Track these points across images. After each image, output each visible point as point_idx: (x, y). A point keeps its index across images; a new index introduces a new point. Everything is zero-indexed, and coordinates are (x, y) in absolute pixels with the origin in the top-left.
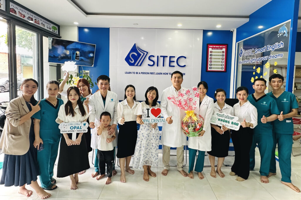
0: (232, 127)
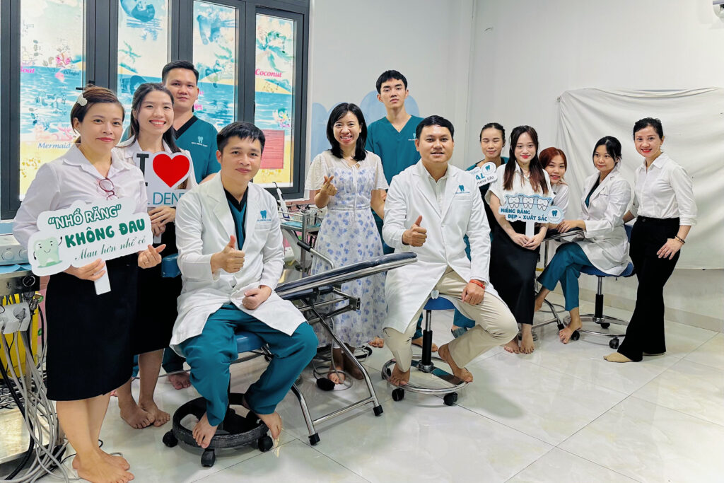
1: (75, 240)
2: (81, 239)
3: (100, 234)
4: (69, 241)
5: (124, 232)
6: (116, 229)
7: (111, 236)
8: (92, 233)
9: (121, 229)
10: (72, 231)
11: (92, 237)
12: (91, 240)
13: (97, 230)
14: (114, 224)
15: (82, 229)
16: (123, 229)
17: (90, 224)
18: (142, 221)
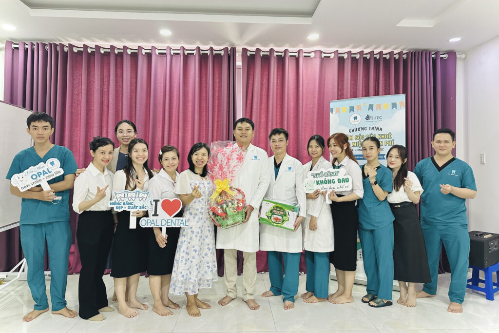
0: (341, 187)
1: (320, 182)
2: (322, 182)
3: (330, 182)
4: (318, 183)
5: (339, 182)
6: (336, 180)
7: (334, 183)
8: (325, 181)
9: (338, 181)
10: (319, 179)
11: (326, 182)
12: (326, 184)
13: (328, 180)
14: (336, 178)
15: (323, 179)
16: (339, 181)
17: (326, 178)
18: (348, 178)
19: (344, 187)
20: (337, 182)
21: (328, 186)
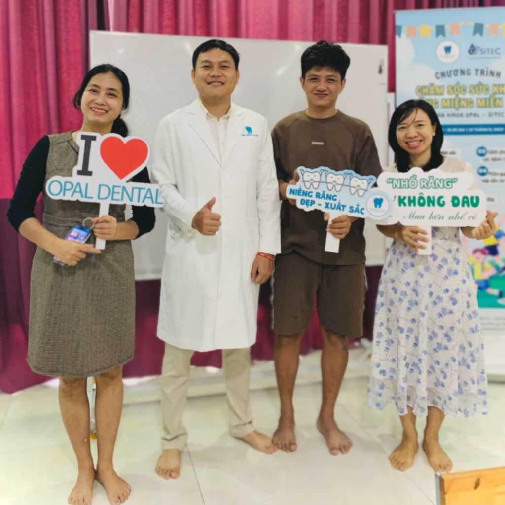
0: (457, 217)
1: (406, 201)
2: (412, 201)
3: (431, 201)
6: (448, 200)
7: (442, 205)
12: (422, 205)
13: (429, 198)
15: (415, 193)
16: (455, 201)
17: (424, 191)
18: (477, 198)
19: (466, 217)
20: (448, 203)
21: (426, 210)
